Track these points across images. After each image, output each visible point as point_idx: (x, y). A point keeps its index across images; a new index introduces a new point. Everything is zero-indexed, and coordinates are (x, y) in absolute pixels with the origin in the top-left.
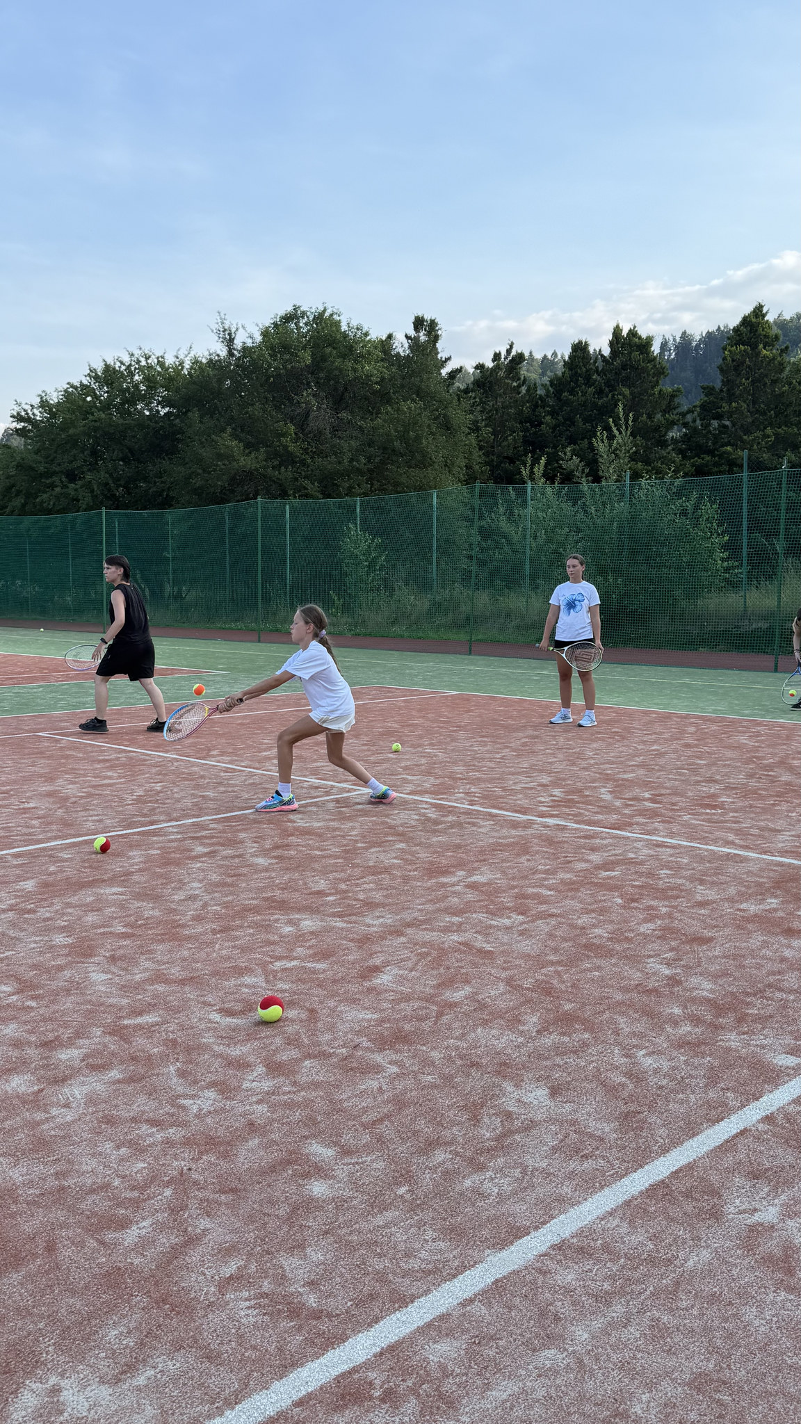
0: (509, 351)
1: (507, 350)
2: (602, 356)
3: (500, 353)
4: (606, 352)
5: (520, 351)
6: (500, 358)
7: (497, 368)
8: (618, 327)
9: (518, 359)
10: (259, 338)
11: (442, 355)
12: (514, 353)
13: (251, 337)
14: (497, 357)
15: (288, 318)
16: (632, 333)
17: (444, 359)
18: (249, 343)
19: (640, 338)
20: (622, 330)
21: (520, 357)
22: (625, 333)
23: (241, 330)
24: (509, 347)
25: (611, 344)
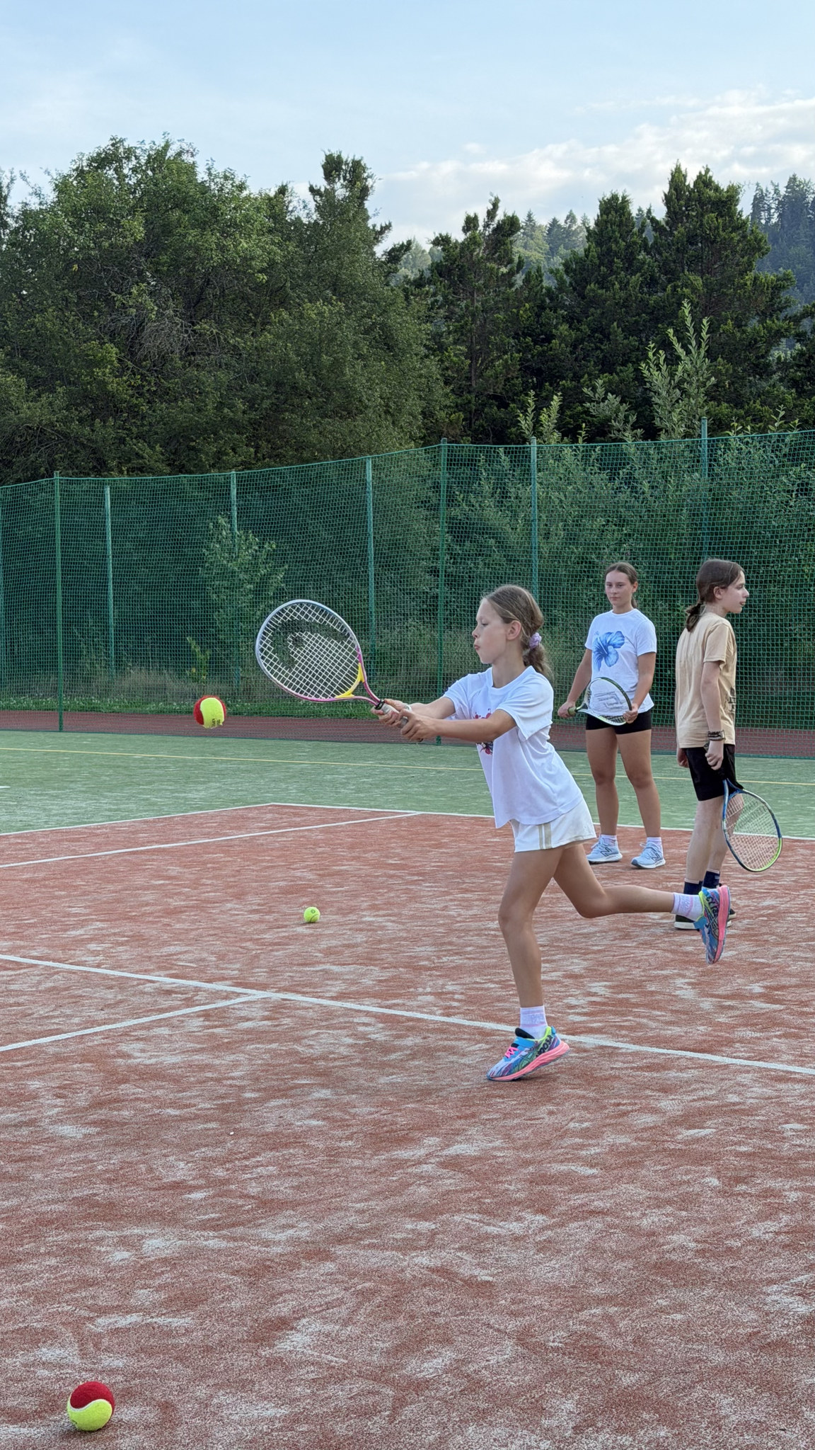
0: (491, 214)
1: (489, 212)
2: (653, 220)
3: (476, 218)
4: (660, 213)
5: (510, 214)
6: (476, 227)
7: (472, 241)
8: (678, 170)
9: (507, 227)
10: (51, 196)
11: (375, 222)
12: (500, 216)
13: (38, 194)
14: (470, 223)
15: (102, 160)
16: (704, 181)
17: (378, 228)
18: (34, 205)
19: (717, 189)
20: (685, 177)
21: (511, 225)
22: (690, 181)
23: (19, 181)
24: (491, 207)
25: (668, 200)
